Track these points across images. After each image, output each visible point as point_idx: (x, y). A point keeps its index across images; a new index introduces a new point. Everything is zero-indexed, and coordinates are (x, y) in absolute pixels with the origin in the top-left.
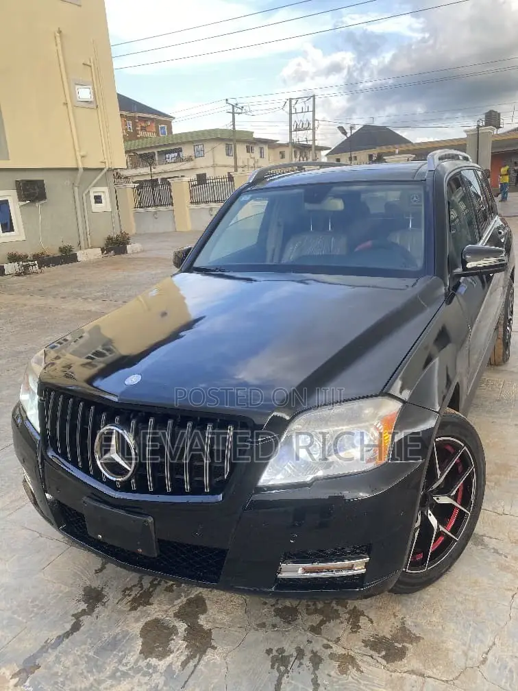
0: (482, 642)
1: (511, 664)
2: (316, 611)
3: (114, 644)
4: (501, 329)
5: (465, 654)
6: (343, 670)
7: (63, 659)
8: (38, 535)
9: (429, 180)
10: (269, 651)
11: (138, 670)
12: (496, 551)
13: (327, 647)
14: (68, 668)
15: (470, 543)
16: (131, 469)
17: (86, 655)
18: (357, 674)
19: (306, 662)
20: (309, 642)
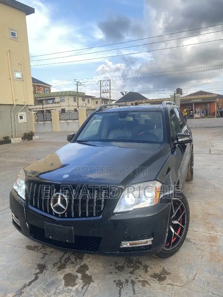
0: (192, 273)
1: (203, 279)
2: (131, 267)
3: (53, 283)
5: (187, 277)
6: (143, 285)
7: (33, 289)
8: (14, 246)
9: (163, 111)
10: (115, 281)
11: (65, 291)
12: (195, 244)
13: (136, 278)
14: (36, 293)
15: (185, 241)
16: (66, 209)
17: (43, 288)
18: (149, 286)
19: (129, 283)
20: (130, 277)
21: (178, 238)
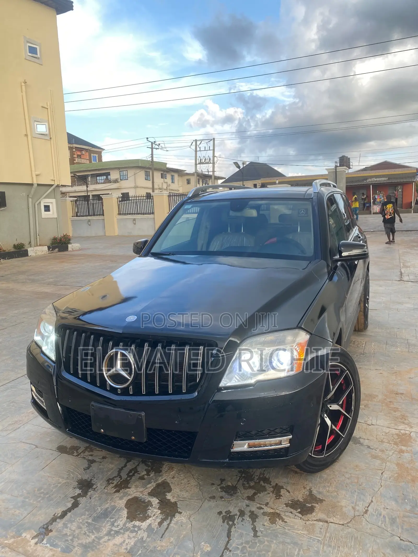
0: (364, 501)
1: (384, 513)
2: (250, 487)
3: (105, 514)
4: (362, 305)
5: (353, 508)
6: (273, 521)
7: (69, 525)
8: (35, 447)
9: (315, 198)
10: (220, 513)
11: (127, 529)
12: (369, 447)
13: (260, 508)
14: (74, 531)
15: (351, 443)
16: (131, 379)
17: (87, 522)
18: (283, 524)
19: (247, 518)
20: (247, 506)
21: (338, 437)
